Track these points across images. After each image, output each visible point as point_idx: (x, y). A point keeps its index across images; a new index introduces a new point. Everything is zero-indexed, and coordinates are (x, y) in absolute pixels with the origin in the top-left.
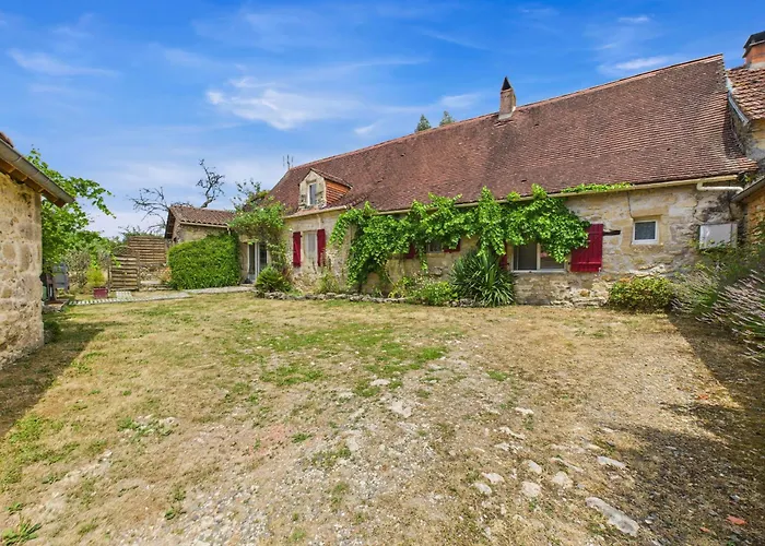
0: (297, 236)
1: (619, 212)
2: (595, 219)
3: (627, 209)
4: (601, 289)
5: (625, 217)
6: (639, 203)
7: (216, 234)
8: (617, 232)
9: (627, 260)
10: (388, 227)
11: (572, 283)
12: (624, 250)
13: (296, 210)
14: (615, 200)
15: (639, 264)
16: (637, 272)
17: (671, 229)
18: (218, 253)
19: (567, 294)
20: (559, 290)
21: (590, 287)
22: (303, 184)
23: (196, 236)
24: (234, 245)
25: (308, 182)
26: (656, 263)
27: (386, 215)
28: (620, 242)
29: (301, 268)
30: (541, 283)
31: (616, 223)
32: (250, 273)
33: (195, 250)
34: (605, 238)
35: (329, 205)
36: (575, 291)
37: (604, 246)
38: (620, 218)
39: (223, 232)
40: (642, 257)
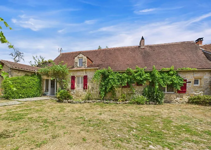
0: (73, 78)
1: (191, 76)
2: (184, 78)
3: (193, 76)
4: (186, 98)
5: (192, 78)
6: (196, 74)
7: (30, 74)
8: (190, 82)
9: (192, 90)
10: (118, 76)
11: (177, 96)
12: (192, 87)
13: (73, 67)
14: (190, 73)
15: (196, 91)
16: (195, 93)
17: (204, 82)
18: (31, 83)
19: (176, 99)
20: (173, 98)
21: (182, 98)
22: (76, 58)
23: (19, 75)
24: (39, 80)
25: (78, 58)
26: (200, 91)
27: (116, 72)
28: (191, 85)
29: (75, 90)
30: (168, 96)
31: (190, 79)
32: (45, 91)
33: (19, 81)
34: (187, 83)
35: (88, 67)
36: (178, 99)
37: (187, 86)
38: (191, 78)
39: (33, 74)
40: (197, 89)
